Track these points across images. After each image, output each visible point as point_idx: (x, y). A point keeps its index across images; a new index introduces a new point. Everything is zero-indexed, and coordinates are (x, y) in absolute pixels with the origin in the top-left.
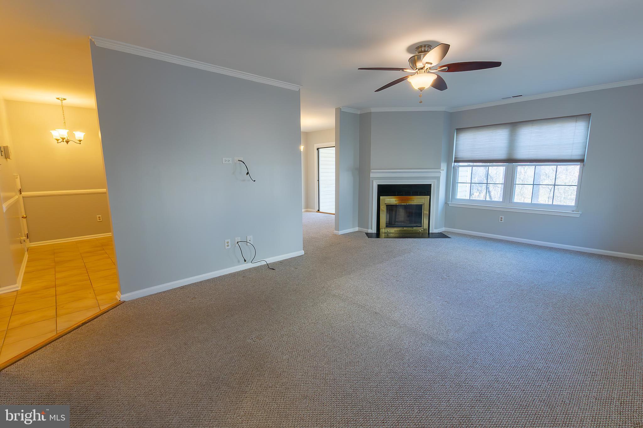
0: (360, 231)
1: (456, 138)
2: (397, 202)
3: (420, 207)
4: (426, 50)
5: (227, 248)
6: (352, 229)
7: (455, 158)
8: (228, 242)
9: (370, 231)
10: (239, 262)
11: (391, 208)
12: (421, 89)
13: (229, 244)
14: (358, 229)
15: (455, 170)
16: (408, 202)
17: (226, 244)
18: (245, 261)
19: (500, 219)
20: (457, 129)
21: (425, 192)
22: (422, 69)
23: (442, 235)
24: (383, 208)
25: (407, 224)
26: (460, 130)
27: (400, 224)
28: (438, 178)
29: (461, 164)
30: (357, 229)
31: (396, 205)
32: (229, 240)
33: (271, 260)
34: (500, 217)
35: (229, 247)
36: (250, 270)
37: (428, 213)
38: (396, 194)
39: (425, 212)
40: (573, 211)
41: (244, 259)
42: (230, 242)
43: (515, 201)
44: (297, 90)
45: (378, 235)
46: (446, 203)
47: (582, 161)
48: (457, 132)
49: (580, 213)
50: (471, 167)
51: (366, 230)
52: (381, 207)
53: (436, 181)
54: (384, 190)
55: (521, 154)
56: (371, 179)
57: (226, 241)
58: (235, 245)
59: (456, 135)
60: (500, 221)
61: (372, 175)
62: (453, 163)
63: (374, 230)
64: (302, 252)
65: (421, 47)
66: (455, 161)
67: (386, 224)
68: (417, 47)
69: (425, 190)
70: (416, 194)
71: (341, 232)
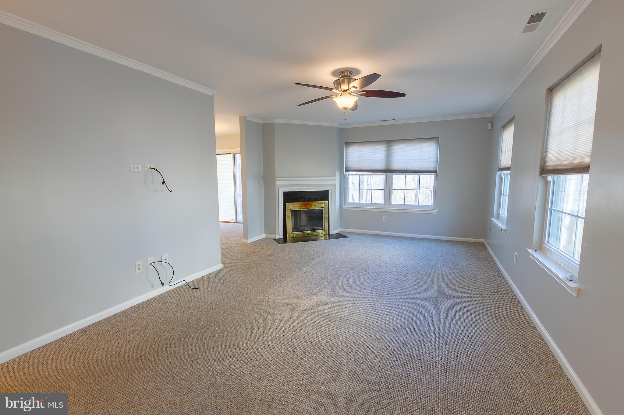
0: (267, 238)
1: (346, 151)
2: (301, 208)
3: (321, 212)
4: (349, 75)
5: (138, 271)
6: (260, 236)
7: (346, 168)
8: (140, 265)
9: (277, 237)
10: (152, 286)
11: (295, 214)
12: (345, 109)
13: (141, 267)
14: (265, 236)
15: (346, 177)
16: (310, 207)
17: (137, 268)
18: (163, 284)
19: (384, 218)
20: (346, 143)
21: (324, 198)
22: (345, 91)
23: (340, 236)
24: (289, 214)
25: (311, 228)
26: (348, 144)
27: (304, 228)
28: (334, 185)
29: (350, 173)
30: (263, 236)
31: (300, 211)
32: (140, 262)
33: (190, 278)
34: (384, 216)
35: (141, 270)
36: (167, 294)
37: (328, 216)
38: (300, 201)
39: (325, 215)
40: (432, 209)
41: (162, 282)
42: (141, 265)
43: (393, 203)
44: (211, 94)
45: (285, 240)
46: (341, 207)
47: (435, 172)
48: (346, 145)
49: (436, 210)
50: (359, 176)
51: (273, 236)
52: (287, 213)
53: (332, 187)
54: (289, 197)
55: (396, 165)
56: (276, 187)
57: (137, 264)
58: (148, 267)
59: (346, 148)
60: (384, 220)
61: (277, 183)
62: (344, 172)
63: (281, 236)
64: (220, 266)
65: (344, 72)
66: (346, 171)
67: (292, 229)
68: (341, 72)
69: (324, 196)
70: (316, 199)
71: (250, 240)
